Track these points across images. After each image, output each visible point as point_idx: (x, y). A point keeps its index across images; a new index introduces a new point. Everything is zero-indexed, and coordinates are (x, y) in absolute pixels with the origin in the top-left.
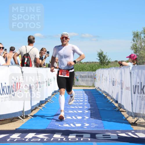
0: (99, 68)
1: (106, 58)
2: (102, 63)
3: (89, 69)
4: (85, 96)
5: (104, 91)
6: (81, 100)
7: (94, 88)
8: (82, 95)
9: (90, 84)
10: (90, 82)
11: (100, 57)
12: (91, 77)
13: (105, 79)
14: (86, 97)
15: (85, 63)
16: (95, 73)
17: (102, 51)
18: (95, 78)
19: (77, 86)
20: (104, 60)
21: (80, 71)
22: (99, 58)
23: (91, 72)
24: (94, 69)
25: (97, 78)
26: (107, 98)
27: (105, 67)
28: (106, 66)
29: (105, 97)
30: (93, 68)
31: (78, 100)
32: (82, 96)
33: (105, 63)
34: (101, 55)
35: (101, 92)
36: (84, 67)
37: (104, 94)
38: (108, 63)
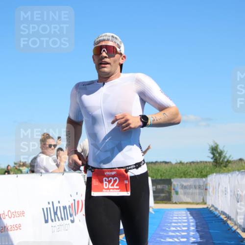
0: (212, 173)
1: (224, 154)
2: (217, 163)
3: (195, 174)
4: (191, 220)
5: (222, 212)
6: (184, 226)
7: (205, 206)
8: (185, 219)
9: (199, 199)
10: (198, 196)
11: (213, 154)
12: (200, 187)
13: (222, 191)
14: (192, 222)
15: (188, 165)
16: (207, 180)
17: (216, 143)
18: (206, 189)
19: (176, 203)
20: (220, 159)
21: (181, 177)
22: (212, 156)
23: (199, 179)
24: (204, 173)
25: (210, 190)
26: (228, 224)
27: (222, 171)
28: (224, 168)
29: (225, 222)
30: (202, 172)
31: (179, 226)
32: (186, 221)
33: (221, 164)
34: (214, 150)
35: (217, 213)
36: (187, 170)
37: (222, 217)
38: (227, 163)
